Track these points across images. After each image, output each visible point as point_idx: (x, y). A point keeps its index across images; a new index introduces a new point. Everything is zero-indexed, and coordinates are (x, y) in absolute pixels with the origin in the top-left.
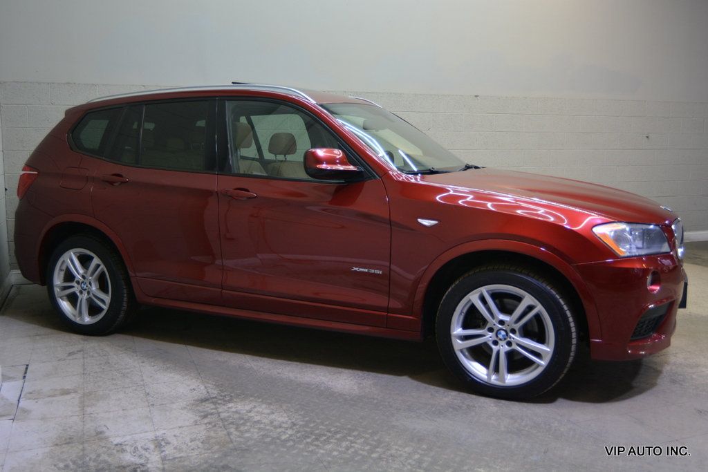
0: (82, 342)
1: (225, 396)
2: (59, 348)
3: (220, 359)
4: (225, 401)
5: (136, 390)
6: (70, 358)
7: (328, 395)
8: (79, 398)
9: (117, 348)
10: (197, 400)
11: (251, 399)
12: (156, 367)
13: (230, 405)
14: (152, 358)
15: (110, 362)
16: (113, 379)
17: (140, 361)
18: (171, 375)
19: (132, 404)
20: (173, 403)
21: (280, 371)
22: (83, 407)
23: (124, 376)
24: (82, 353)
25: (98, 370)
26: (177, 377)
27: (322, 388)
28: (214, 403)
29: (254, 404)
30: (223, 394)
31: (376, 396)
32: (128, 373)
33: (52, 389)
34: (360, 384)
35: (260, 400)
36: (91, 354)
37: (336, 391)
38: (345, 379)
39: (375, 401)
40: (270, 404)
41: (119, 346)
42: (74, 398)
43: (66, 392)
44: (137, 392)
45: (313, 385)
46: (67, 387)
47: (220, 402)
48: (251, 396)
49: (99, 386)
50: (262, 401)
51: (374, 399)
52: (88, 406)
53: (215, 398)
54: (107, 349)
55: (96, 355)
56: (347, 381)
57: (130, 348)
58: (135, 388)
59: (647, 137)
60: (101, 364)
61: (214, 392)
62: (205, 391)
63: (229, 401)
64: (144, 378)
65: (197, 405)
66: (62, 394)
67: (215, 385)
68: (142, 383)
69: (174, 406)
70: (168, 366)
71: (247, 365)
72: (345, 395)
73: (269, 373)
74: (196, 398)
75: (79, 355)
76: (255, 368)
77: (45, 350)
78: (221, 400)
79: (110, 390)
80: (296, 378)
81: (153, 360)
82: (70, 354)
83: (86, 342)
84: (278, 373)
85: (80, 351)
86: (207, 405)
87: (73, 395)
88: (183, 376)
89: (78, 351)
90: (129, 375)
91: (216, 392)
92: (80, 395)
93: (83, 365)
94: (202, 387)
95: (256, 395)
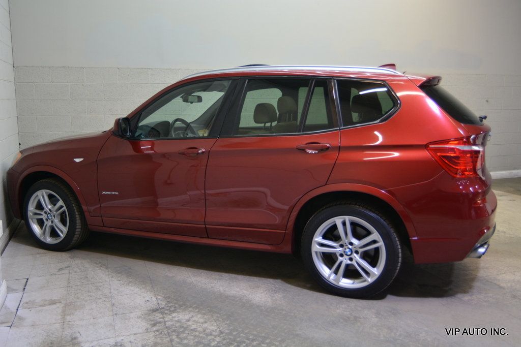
0: (69, 259)
1: (170, 307)
2: (52, 265)
3: (169, 275)
4: (170, 311)
5: (105, 301)
6: (60, 273)
7: (248, 305)
8: (62, 307)
9: (95, 265)
10: (150, 310)
11: (190, 309)
12: (121, 281)
13: (174, 315)
14: (119, 273)
15: (88, 276)
16: (89, 291)
17: (110, 276)
18: (132, 288)
19: (101, 313)
20: (132, 312)
21: (212, 285)
22: (64, 314)
23: (98, 289)
24: (69, 268)
25: (79, 284)
26: (136, 290)
27: (244, 301)
28: (162, 313)
29: (192, 314)
30: (170, 305)
31: (284, 308)
32: (100, 286)
33: (42, 300)
34: (273, 297)
35: (197, 310)
36: (75, 269)
37: (255, 303)
38: (262, 293)
39: (284, 312)
40: (204, 314)
41: (96, 263)
42: (58, 308)
43: (53, 303)
44: (105, 303)
45: (237, 297)
46: (54, 298)
47: (166, 312)
48: (191, 307)
49: (78, 298)
50: (198, 311)
51: (283, 310)
52: (68, 315)
53: (163, 308)
54: (87, 265)
55: (78, 271)
56: (263, 294)
57: (104, 265)
58: (104, 299)
59: (487, 101)
60: (81, 278)
61: (163, 304)
62: (156, 303)
63: (174, 311)
64: (112, 290)
65: (149, 315)
66: (50, 305)
67: (164, 297)
68: (110, 295)
69: (132, 315)
70: (131, 280)
71: (189, 280)
72: (261, 307)
73: (205, 287)
74: (149, 308)
75: (66, 271)
76: (195, 282)
77: (42, 266)
78: (167, 310)
79: (86, 301)
80: (225, 291)
81: (120, 275)
82: (60, 269)
83: (72, 260)
84: (212, 287)
85: (67, 267)
86: (156, 315)
87: (58, 305)
88: (141, 289)
89: (66, 267)
90: (101, 288)
91: (164, 303)
92: (63, 305)
93: (68, 279)
94: (154, 299)
95: (194, 306)
